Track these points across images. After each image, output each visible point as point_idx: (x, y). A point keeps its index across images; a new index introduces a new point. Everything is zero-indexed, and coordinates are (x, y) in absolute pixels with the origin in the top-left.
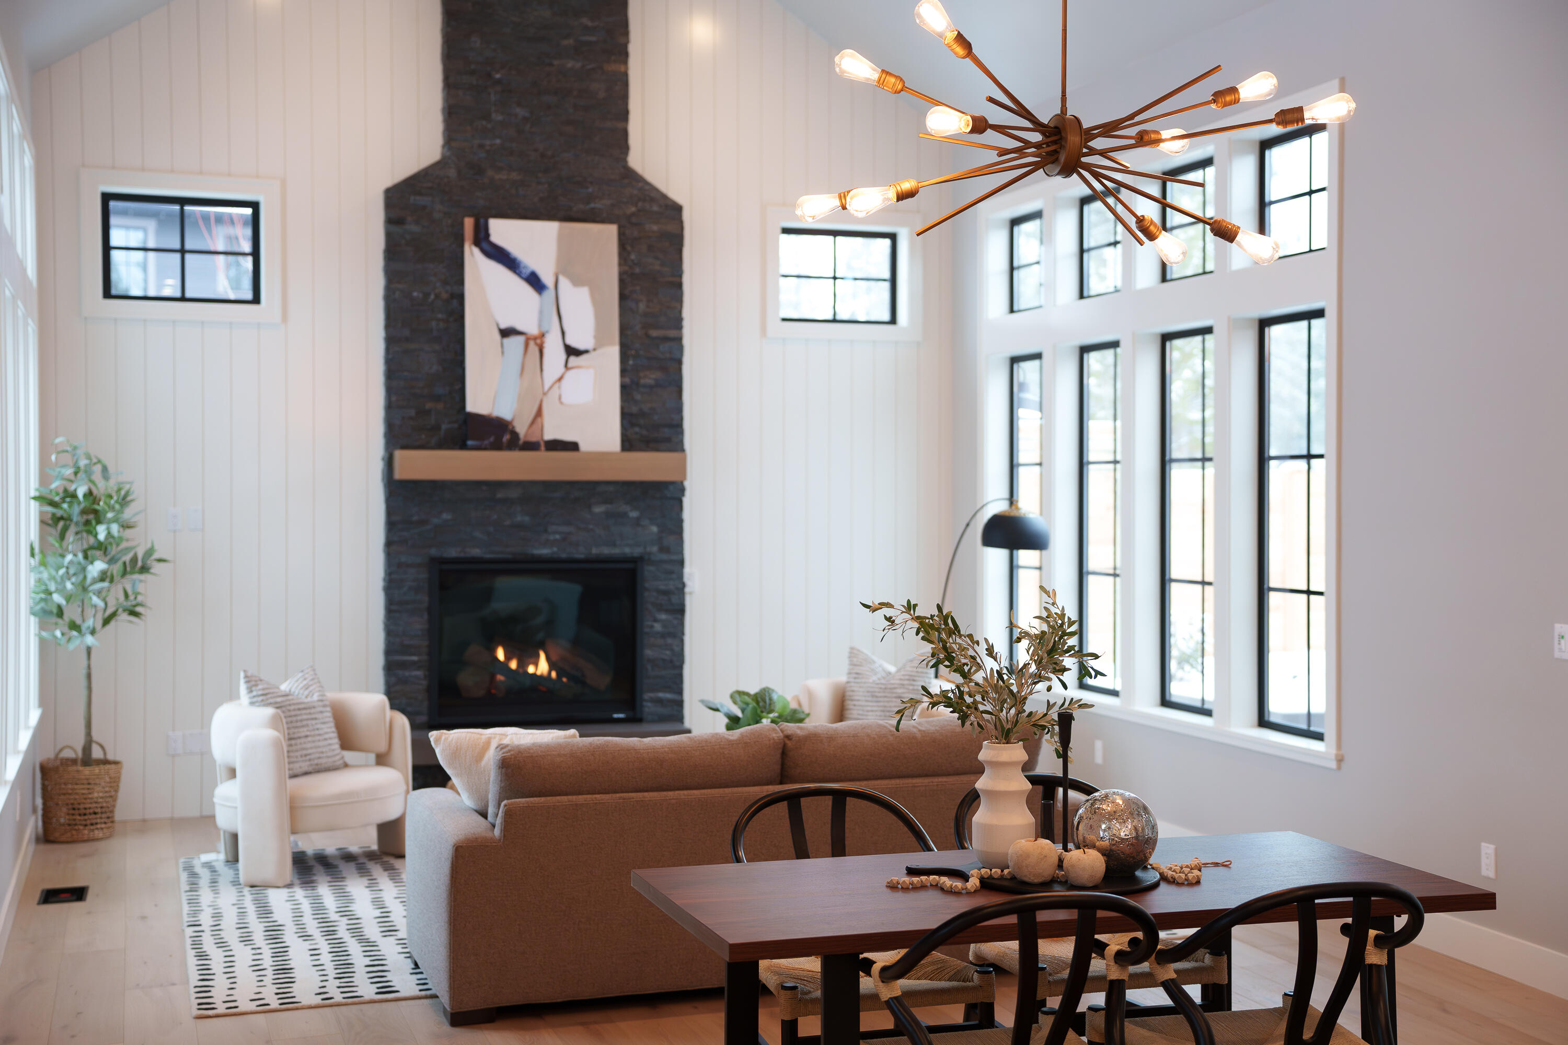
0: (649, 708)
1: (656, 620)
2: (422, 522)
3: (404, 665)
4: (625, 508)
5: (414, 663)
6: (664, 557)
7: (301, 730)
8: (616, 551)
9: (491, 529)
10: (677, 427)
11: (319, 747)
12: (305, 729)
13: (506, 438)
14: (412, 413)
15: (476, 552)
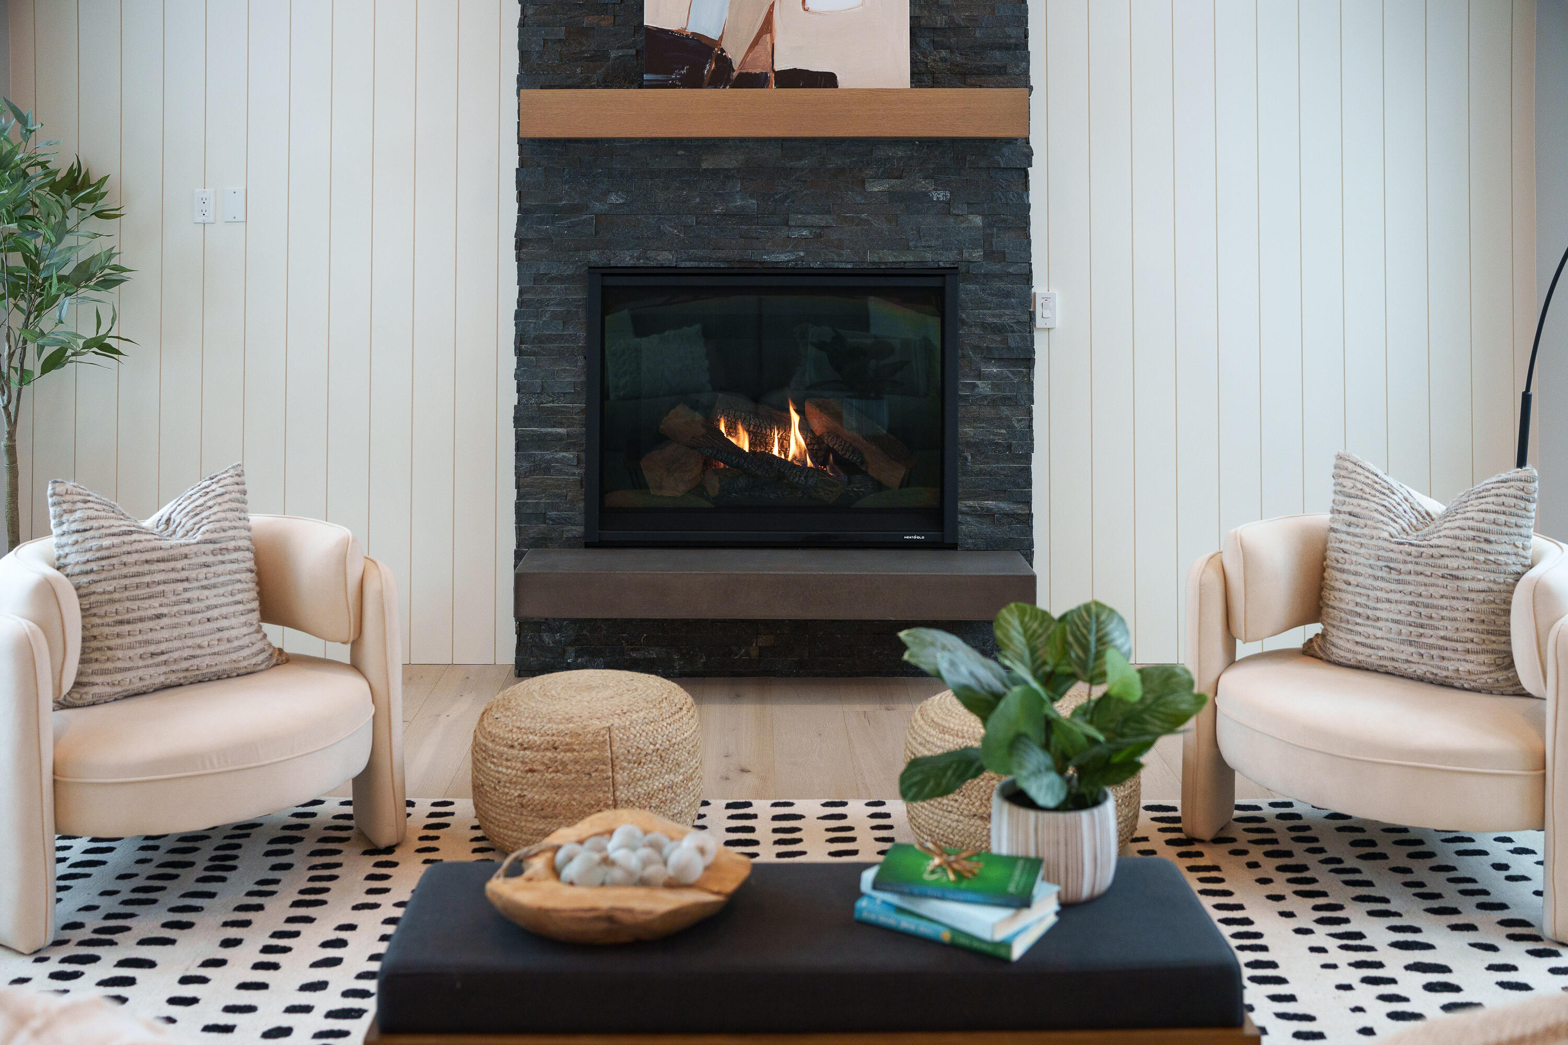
0: (968, 526)
1: (980, 376)
2: (575, 209)
3: (542, 442)
4: (923, 185)
5: (559, 438)
6: (996, 267)
7: (147, 603)
8: (908, 258)
9: (692, 220)
10: (1020, 48)
11: (192, 636)
12: (155, 602)
13: (710, 67)
14: (561, 33)
15: (666, 258)
